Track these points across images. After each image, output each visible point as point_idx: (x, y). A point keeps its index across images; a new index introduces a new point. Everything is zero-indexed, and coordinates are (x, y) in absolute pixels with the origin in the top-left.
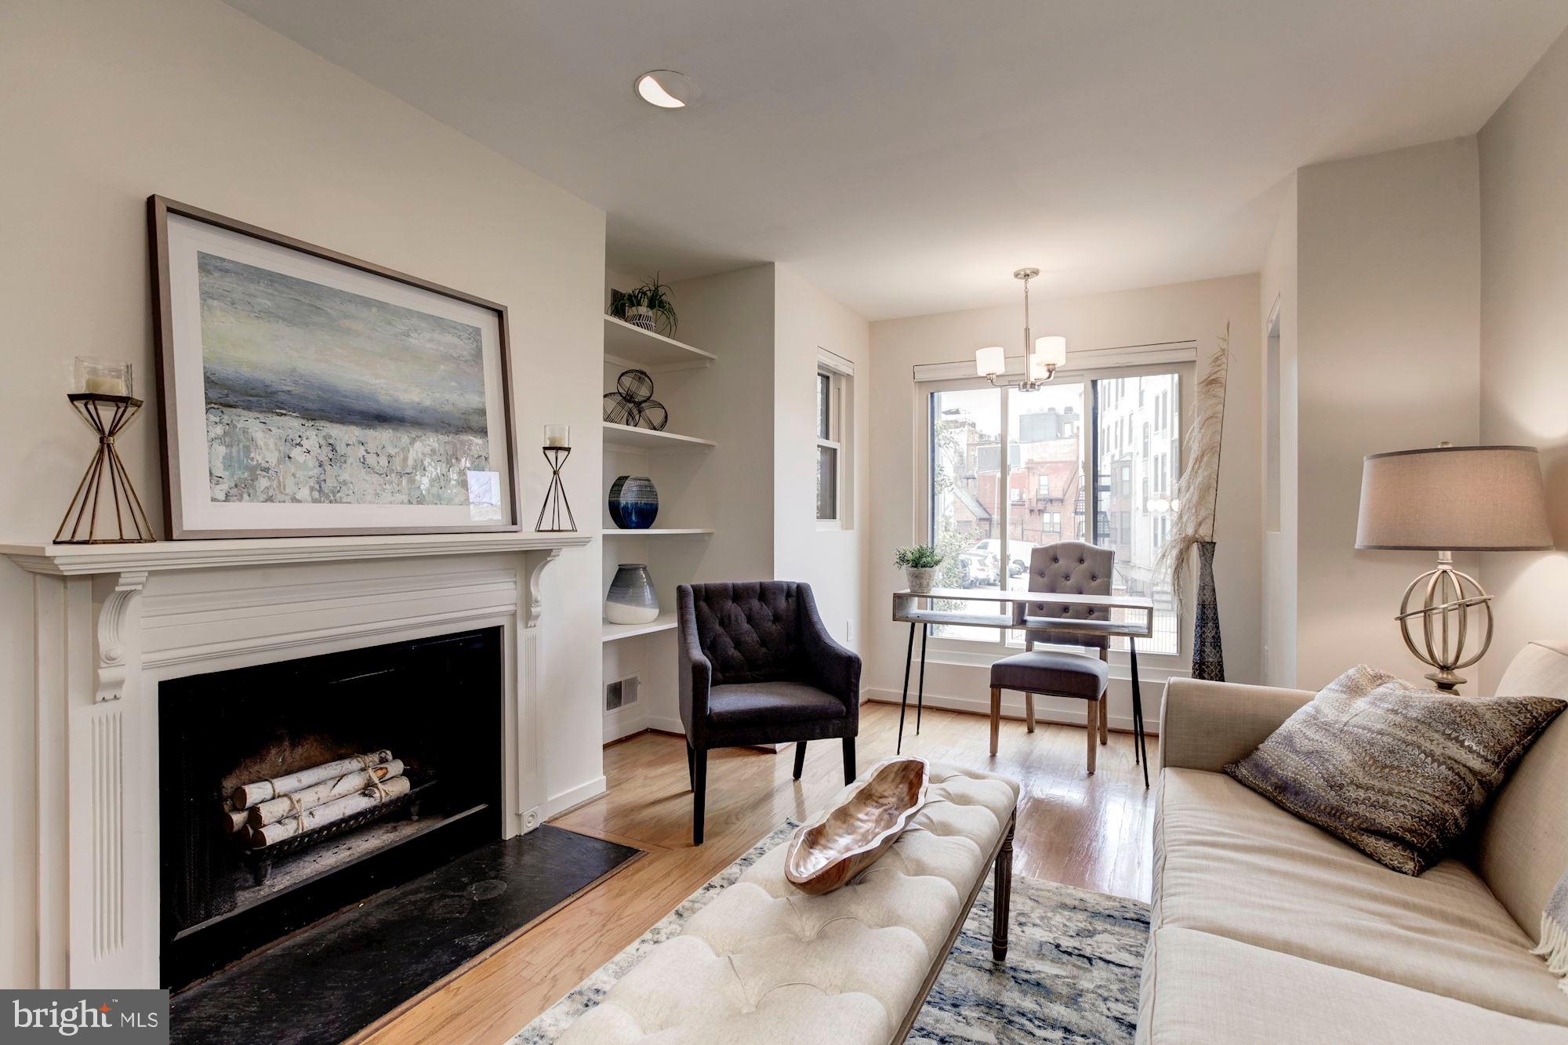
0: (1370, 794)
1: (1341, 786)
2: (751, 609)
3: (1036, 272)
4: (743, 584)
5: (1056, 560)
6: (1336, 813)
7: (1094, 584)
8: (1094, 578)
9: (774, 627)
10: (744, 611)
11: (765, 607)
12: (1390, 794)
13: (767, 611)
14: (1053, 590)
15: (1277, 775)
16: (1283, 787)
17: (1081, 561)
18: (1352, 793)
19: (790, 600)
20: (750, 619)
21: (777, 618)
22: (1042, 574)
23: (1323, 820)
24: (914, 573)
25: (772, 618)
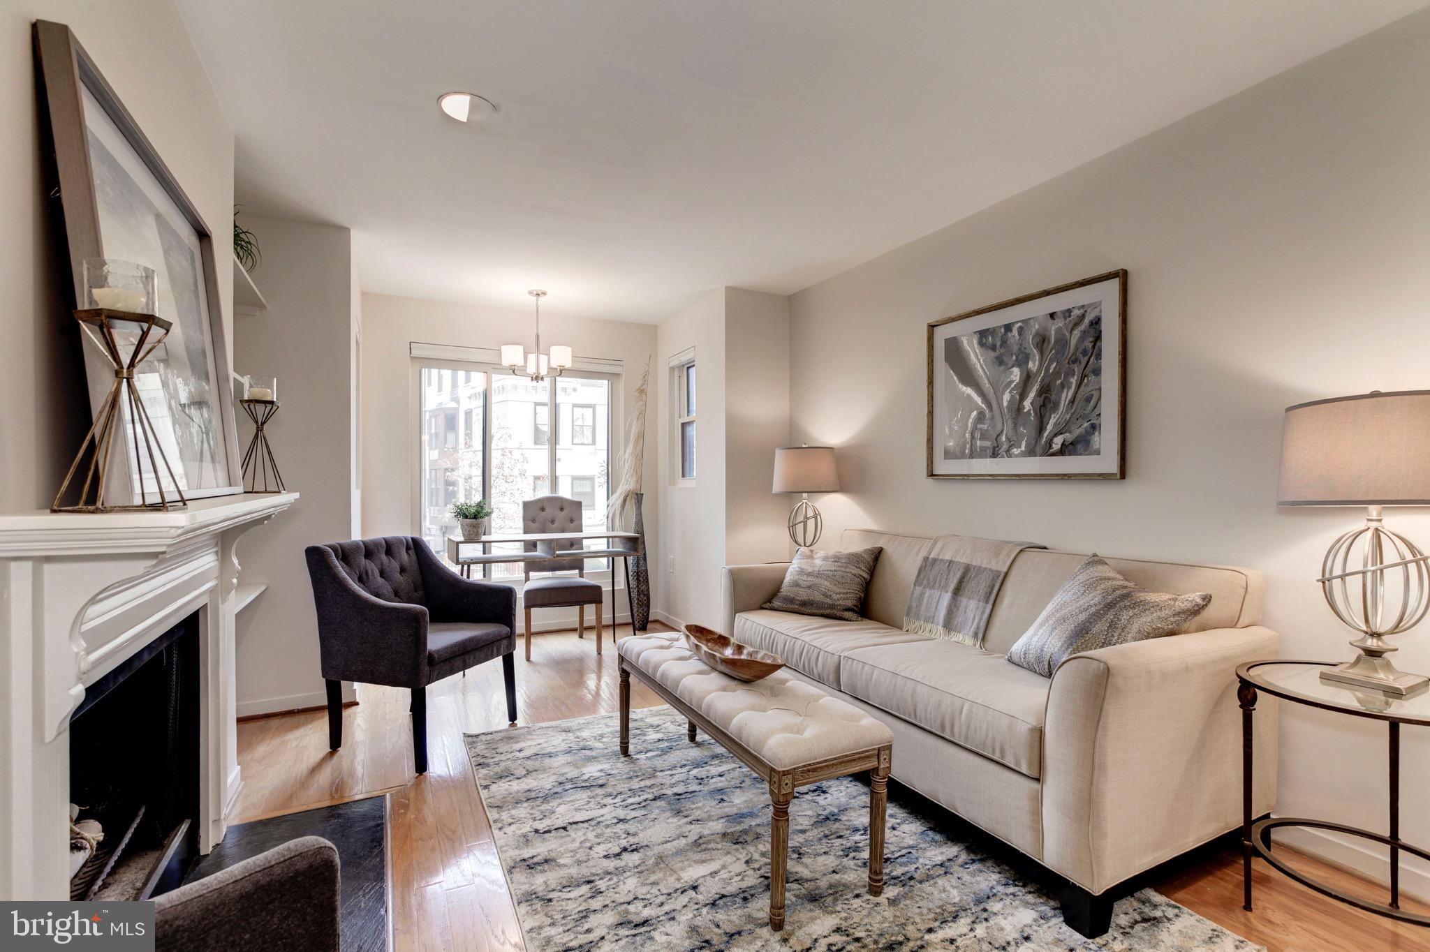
0: (841, 595)
1: (830, 596)
2: (382, 563)
3: (544, 294)
4: (393, 537)
5: (543, 509)
6: (832, 607)
7: (572, 525)
8: (572, 521)
9: (402, 578)
10: (376, 566)
11: (393, 560)
12: (847, 593)
13: (395, 565)
14: (543, 532)
15: (798, 600)
16: (804, 604)
17: (562, 509)
18: (835, 597)
19: (410, 553)
20: (382, 574)
21: (403, 570)
22: (534, 521)
23: (827, 612)
24: (472, 524)
25: (399, 570)
